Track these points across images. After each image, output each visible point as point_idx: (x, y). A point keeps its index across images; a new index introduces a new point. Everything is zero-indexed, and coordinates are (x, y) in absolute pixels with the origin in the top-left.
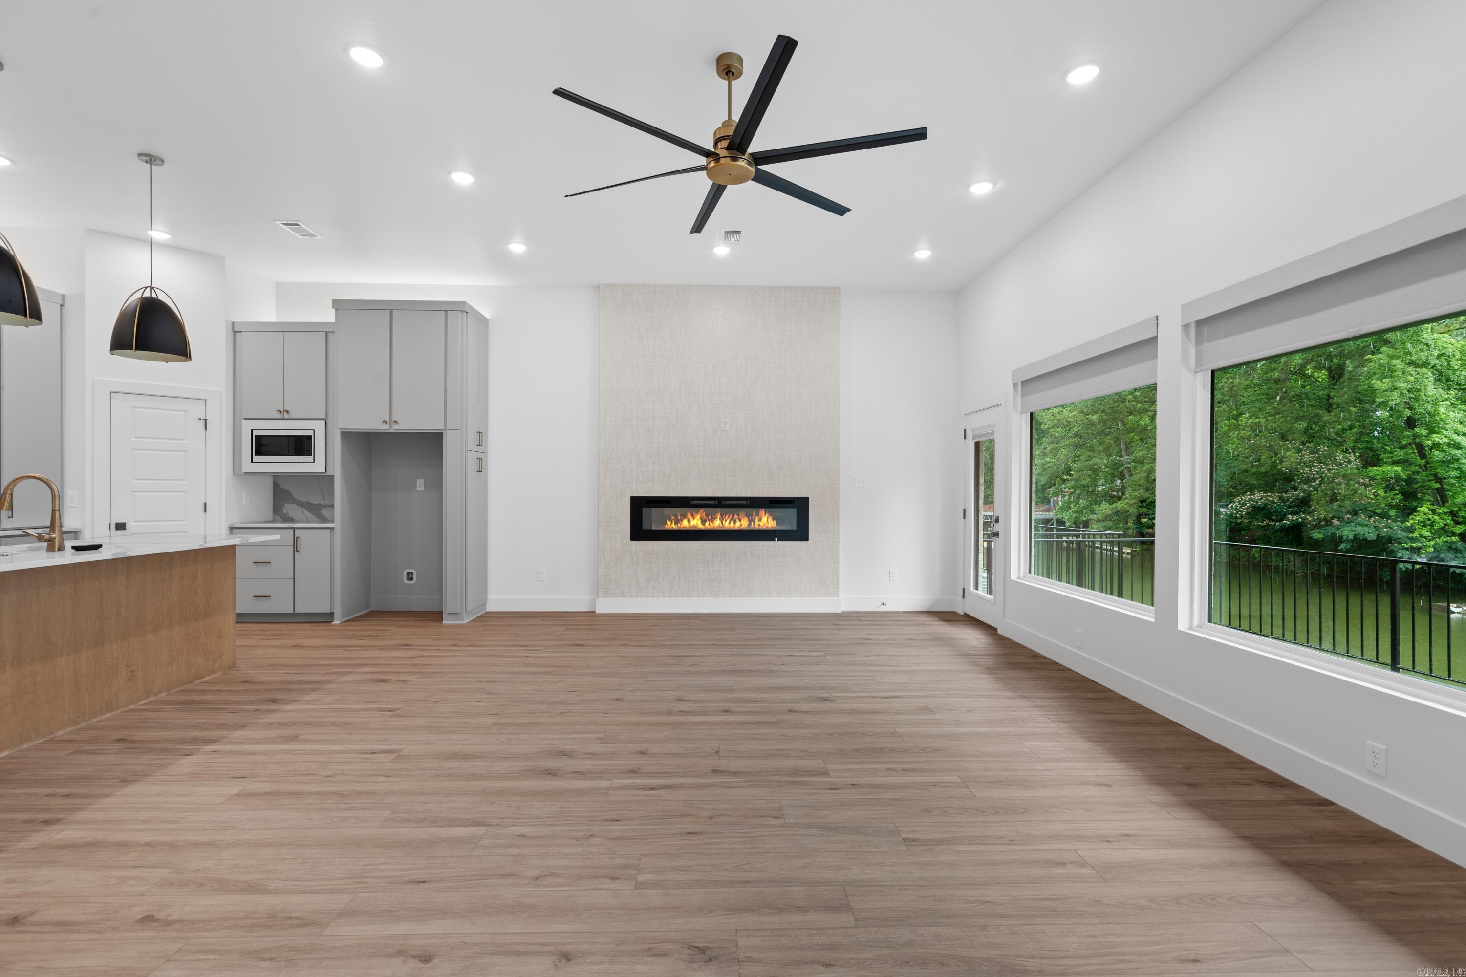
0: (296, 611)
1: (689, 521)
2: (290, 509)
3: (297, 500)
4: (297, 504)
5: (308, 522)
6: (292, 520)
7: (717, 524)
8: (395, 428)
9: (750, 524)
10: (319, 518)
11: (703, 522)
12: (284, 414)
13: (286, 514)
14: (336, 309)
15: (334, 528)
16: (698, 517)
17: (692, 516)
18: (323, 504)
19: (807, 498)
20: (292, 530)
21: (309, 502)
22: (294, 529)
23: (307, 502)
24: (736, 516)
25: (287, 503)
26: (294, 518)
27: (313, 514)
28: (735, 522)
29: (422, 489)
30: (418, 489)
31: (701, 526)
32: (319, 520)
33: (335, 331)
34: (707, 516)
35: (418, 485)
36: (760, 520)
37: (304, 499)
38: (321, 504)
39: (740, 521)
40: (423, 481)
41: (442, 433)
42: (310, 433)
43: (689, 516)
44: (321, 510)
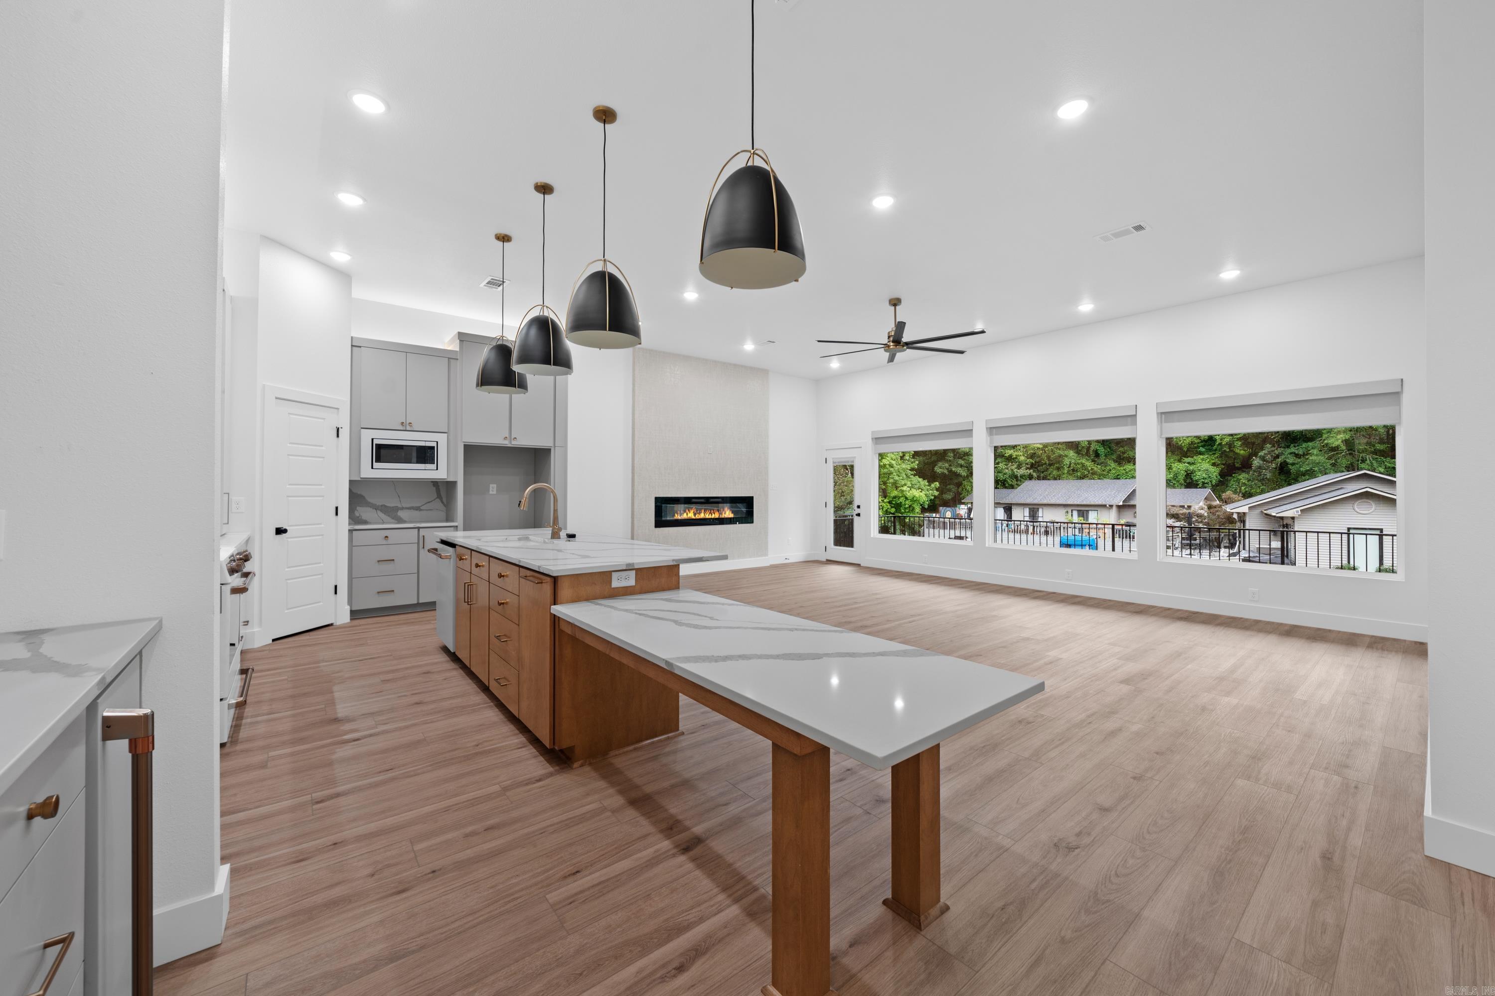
0: (420, 602)
1: (687, 514)
2: (363, 512)
3: (372, 503)
4: (371, 507)
5: (383, 523)
6: (365, 522)
7: (702, 516)
8: (515, 443)
9: (719, 516)
10: (396, 520)
11: (695, 514)
12: (405, 427)
13: (358, 517)
14: (460, 340)
15: (457, 526)
16: (692, 511)
17: (689, 511)
18: (399, 506)
19: (753, 497)
20: (417, 530)
21: (384, 505)
22: (419, 528)
23: (382, 506)
24: (712, 511)
25: (360, 506)
26: (368, 520)
27: (389, 516)
28: (712, 515)
29: (495, 493)
30: (491, 492)
31: (693, 517)
32: (396, 522)
33: (458, 358)
34: (697, 511)
35: (491, 489)
36: (725, 514)
37: (379, 502)
38: (397, 507)
39: (714, 514)
40: (495, 485)
41: (550, 449)
42: (434, 444)
43: (687, 511)
44: (397, 512)
